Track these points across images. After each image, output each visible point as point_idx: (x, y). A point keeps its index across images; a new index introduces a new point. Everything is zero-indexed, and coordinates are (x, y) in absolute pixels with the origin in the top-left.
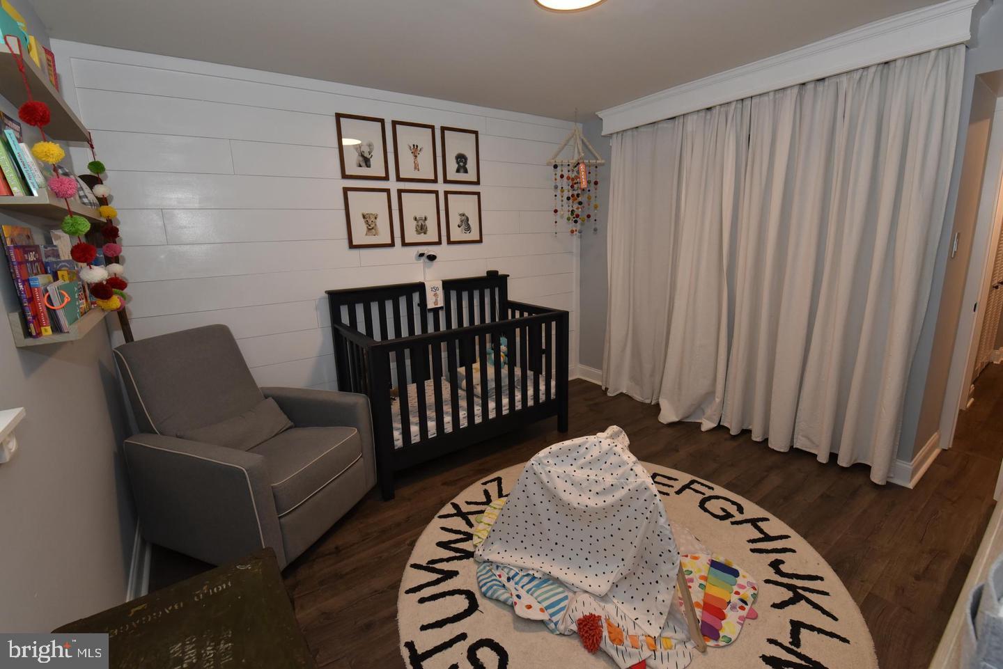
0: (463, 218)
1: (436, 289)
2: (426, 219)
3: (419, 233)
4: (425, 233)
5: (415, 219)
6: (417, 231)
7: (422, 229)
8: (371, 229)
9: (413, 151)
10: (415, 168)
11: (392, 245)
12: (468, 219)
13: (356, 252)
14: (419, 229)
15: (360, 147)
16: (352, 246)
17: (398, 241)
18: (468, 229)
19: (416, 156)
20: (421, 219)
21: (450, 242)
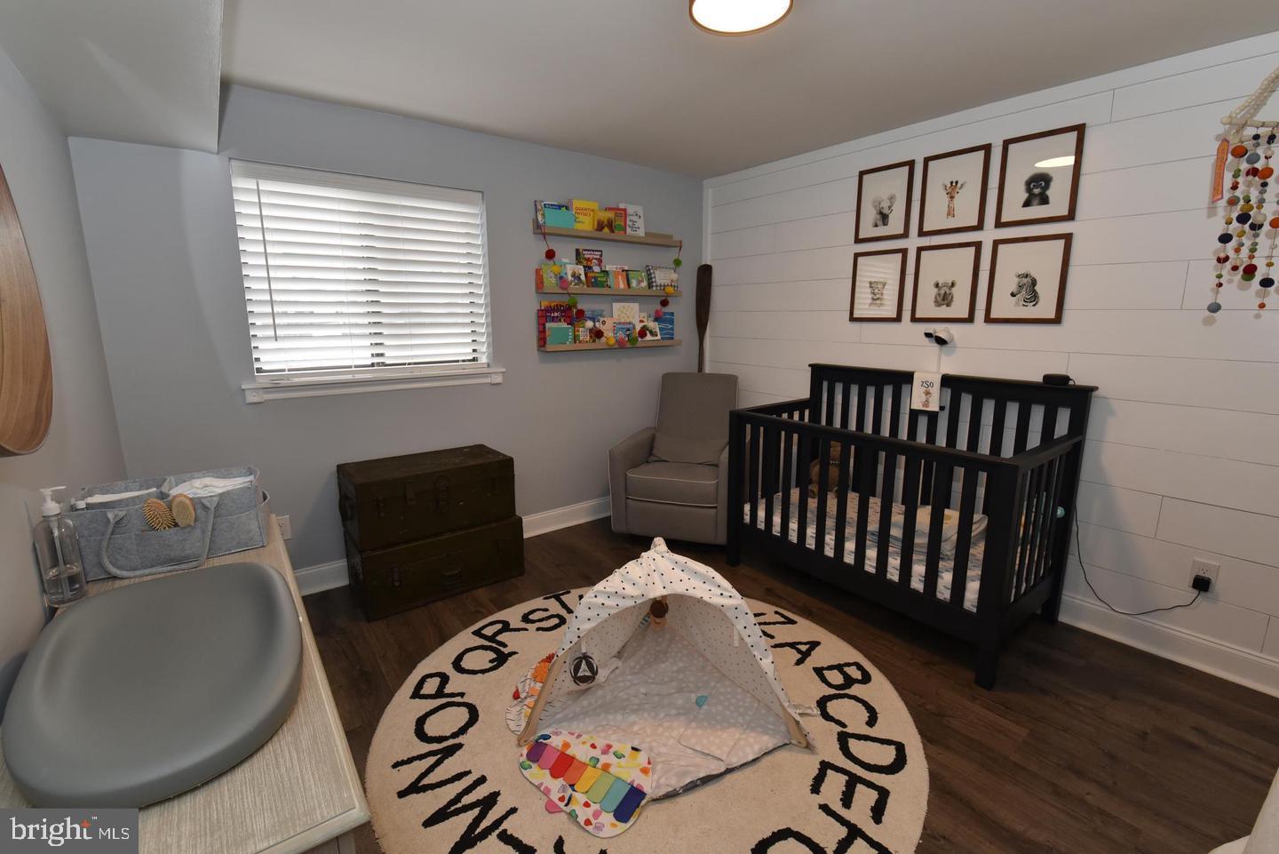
0: (1025, 280)
1: (929, 384)
2: (953, 285)
3: (938, 304)
4: (948, 305)
5: (937, 285)
6: (936, 301)
7: (945, 299)
8: (876, 299)
9: (949, 190)
10: (949, 214)
11: (898, 319)
12: (1034, 282)
13: (856, 325)
14: (939, 299)
15: (880, 204)
16: (852, 319)
17: (907, 314)
18: (1034, 298)
19: (952, 197)
20: (945, 285)
21: (988, 319)
